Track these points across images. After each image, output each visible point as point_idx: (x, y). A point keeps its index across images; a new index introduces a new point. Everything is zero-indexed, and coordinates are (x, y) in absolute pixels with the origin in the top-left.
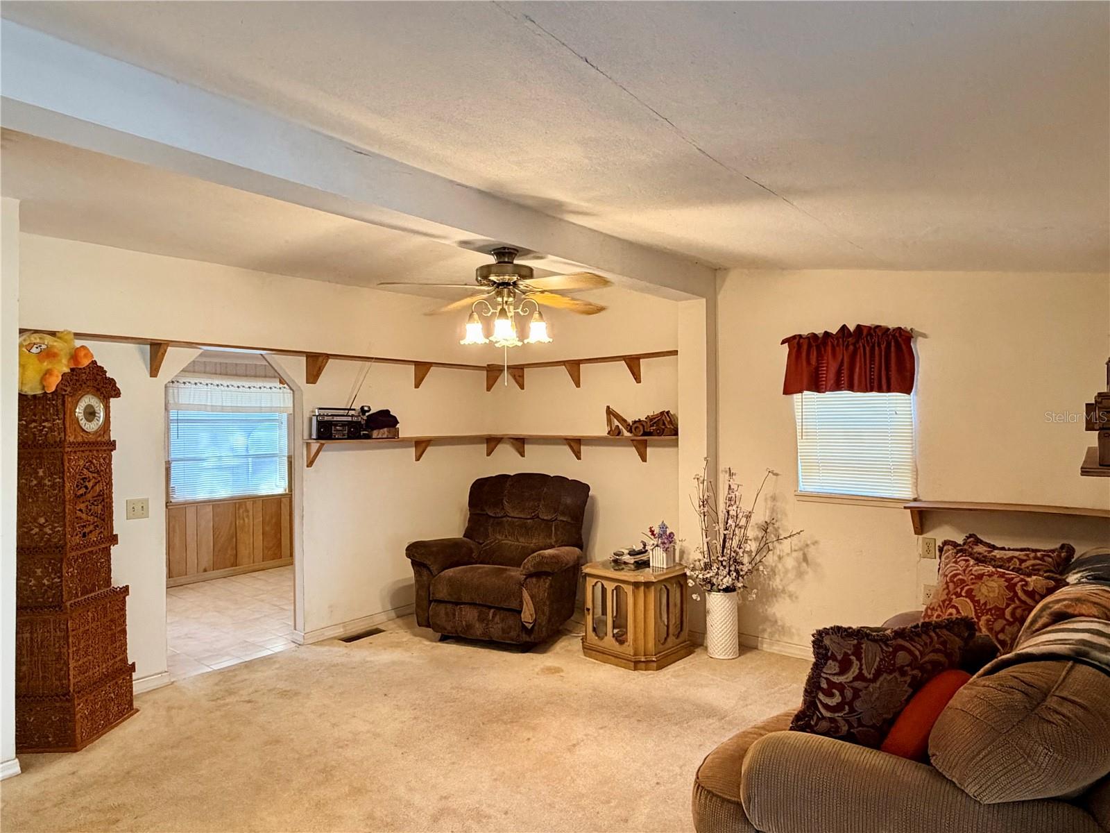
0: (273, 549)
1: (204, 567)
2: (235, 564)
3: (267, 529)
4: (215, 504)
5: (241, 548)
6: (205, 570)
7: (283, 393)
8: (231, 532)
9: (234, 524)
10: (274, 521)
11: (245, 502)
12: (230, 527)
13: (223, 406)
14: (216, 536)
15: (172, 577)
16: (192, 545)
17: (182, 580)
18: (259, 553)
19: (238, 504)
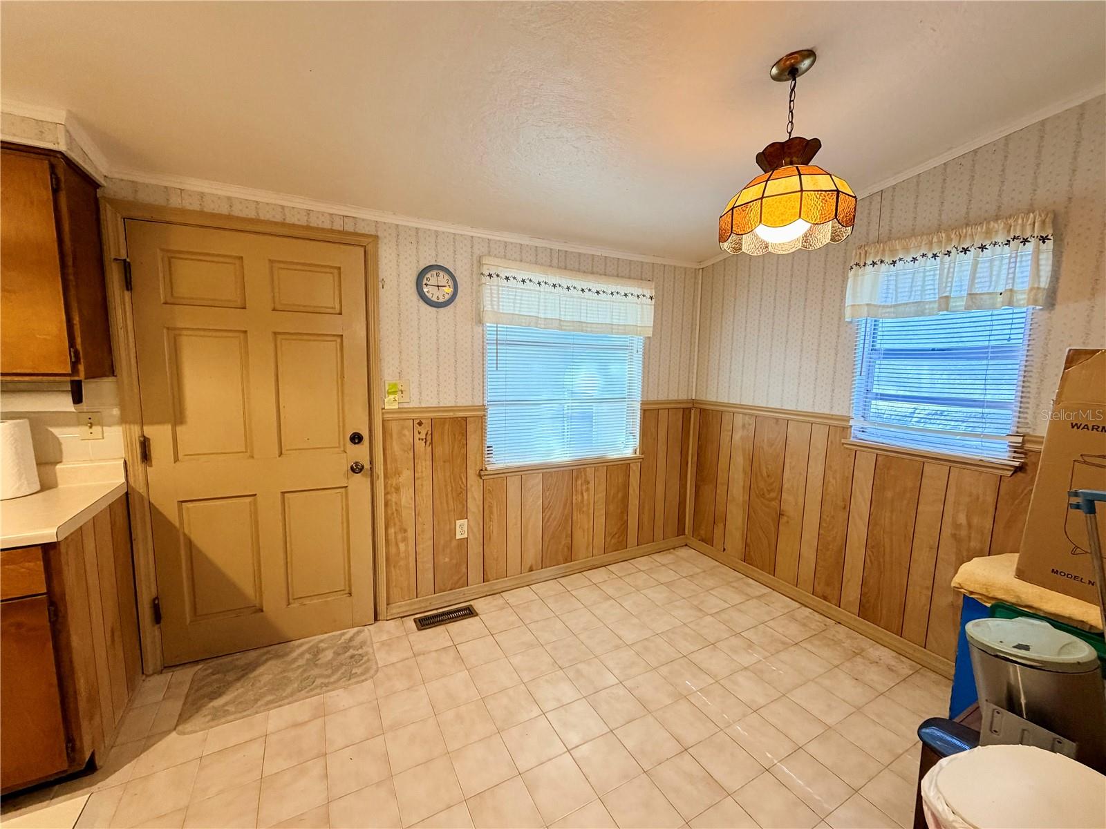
0: (617, 536)
1: (528, 566)
2: (568, 559)
3: (611, 508)
4: (548, 473)
5: (578, 535)
6: (531, 570)
7: (642, 304)
8: (566, 512)
9: (569, 501)
10: (620, 495)
11: (584, 468)
12: (565, 505)
13: (560, 320)
14: (544, 522)
15: (488, 581)
16: (514, 533)
17: (499, 584)
18: (600, 540)
19: (575, 473)
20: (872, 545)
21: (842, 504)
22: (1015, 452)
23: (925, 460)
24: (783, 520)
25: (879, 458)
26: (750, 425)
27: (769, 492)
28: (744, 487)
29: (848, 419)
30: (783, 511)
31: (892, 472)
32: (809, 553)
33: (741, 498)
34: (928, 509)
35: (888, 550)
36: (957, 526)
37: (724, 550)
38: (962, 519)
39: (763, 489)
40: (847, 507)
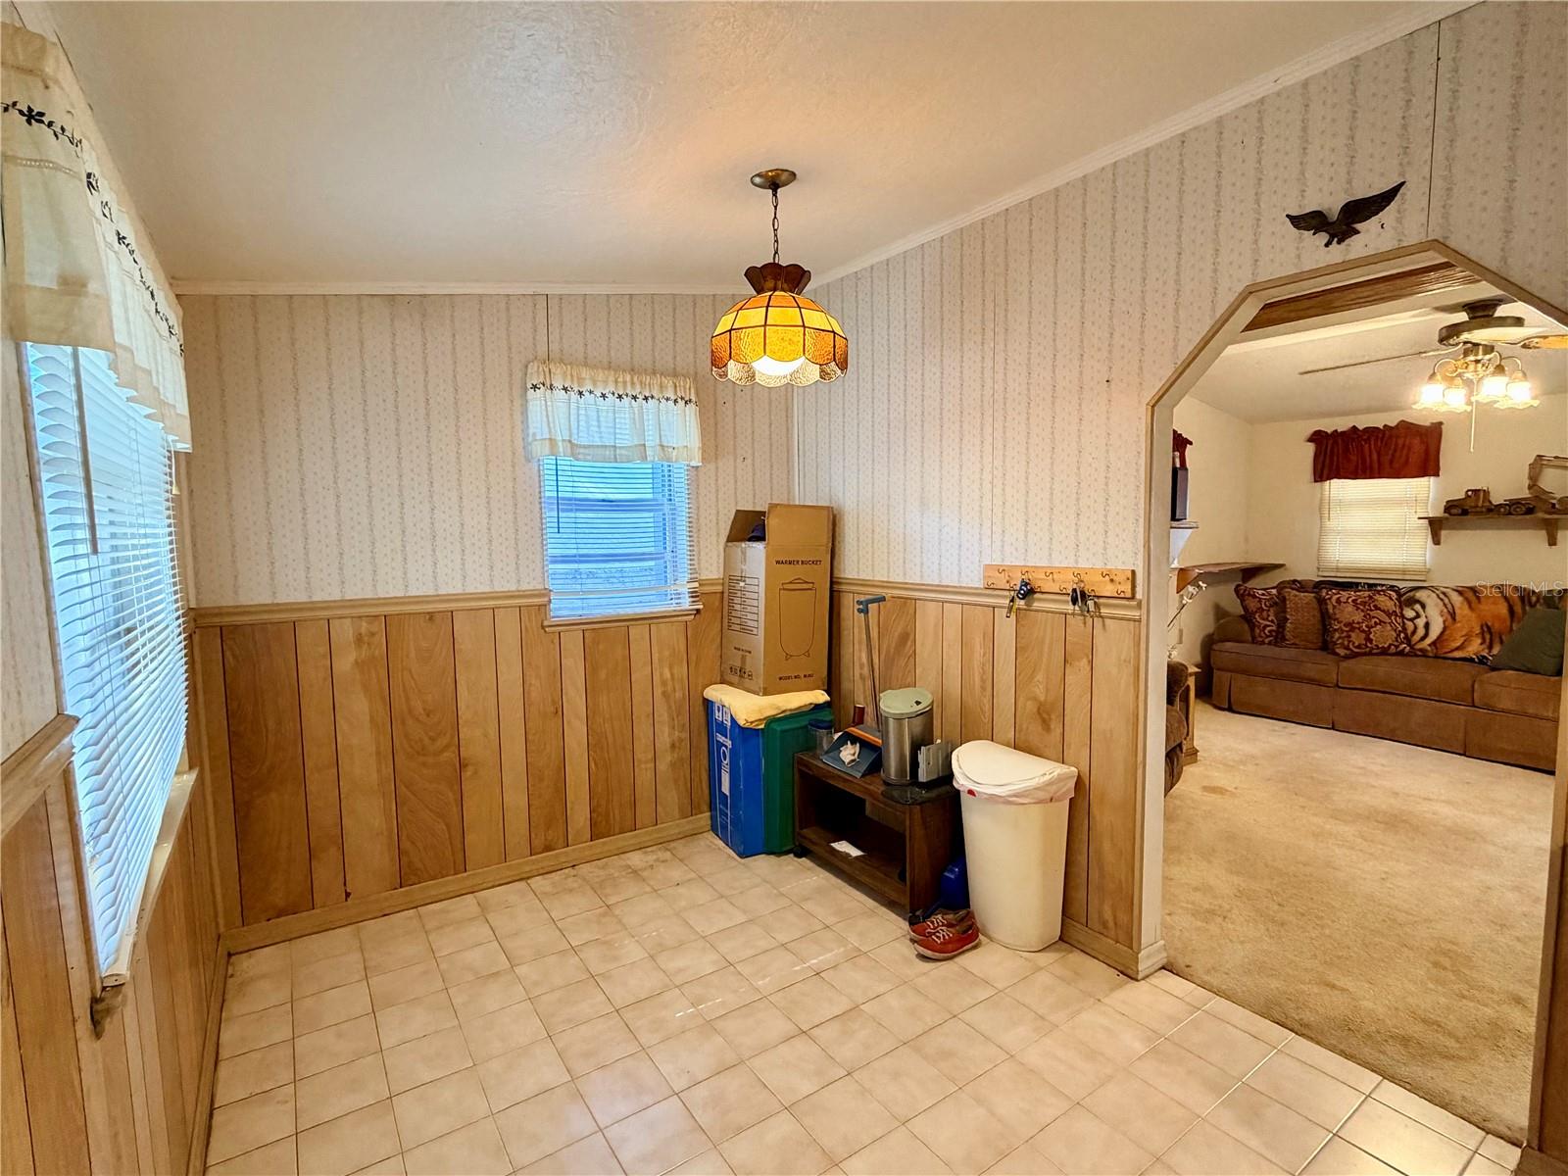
20: (595, 744)
21: (552, 709)
22: (692, 597)
23: (628, 623)
24: (468, 773)
25: (586, 635)
26: (373, 634)
27: (433, 739)
28: (378, 753)
29: (546, 593)
30: (465, 759)
31: (601, 647)
32: (517, 799)
33: (375, 776)
34: (640, 675)
35: (610, 740)
36: (664, 683)
37: (348, 895)
38: (667, 675)
39: (421, 740)
40: (559, 712)
